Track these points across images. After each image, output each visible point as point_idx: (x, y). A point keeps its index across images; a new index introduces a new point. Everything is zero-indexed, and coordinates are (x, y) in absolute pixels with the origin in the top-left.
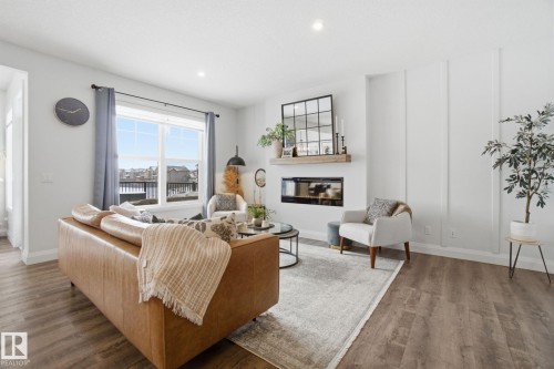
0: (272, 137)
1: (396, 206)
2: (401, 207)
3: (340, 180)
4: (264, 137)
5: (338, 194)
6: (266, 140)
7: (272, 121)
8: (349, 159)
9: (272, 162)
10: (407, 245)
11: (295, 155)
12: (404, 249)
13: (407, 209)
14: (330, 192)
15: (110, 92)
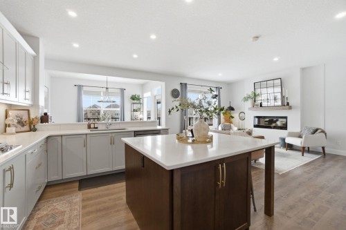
0: (249, 97)
1: (317, 130)
2: (319, 131)
3: (286, 118)
4: (245, 98)
5: (284, 124)
6: (246, 99)
7: (249, 91)
8: (290, 108)
9: (250, 109)
10: (323, 148)
11: (261, 106)
12: (322, 151)
13: (323, 132)
14: (279, 123)
15: (186, 84)
